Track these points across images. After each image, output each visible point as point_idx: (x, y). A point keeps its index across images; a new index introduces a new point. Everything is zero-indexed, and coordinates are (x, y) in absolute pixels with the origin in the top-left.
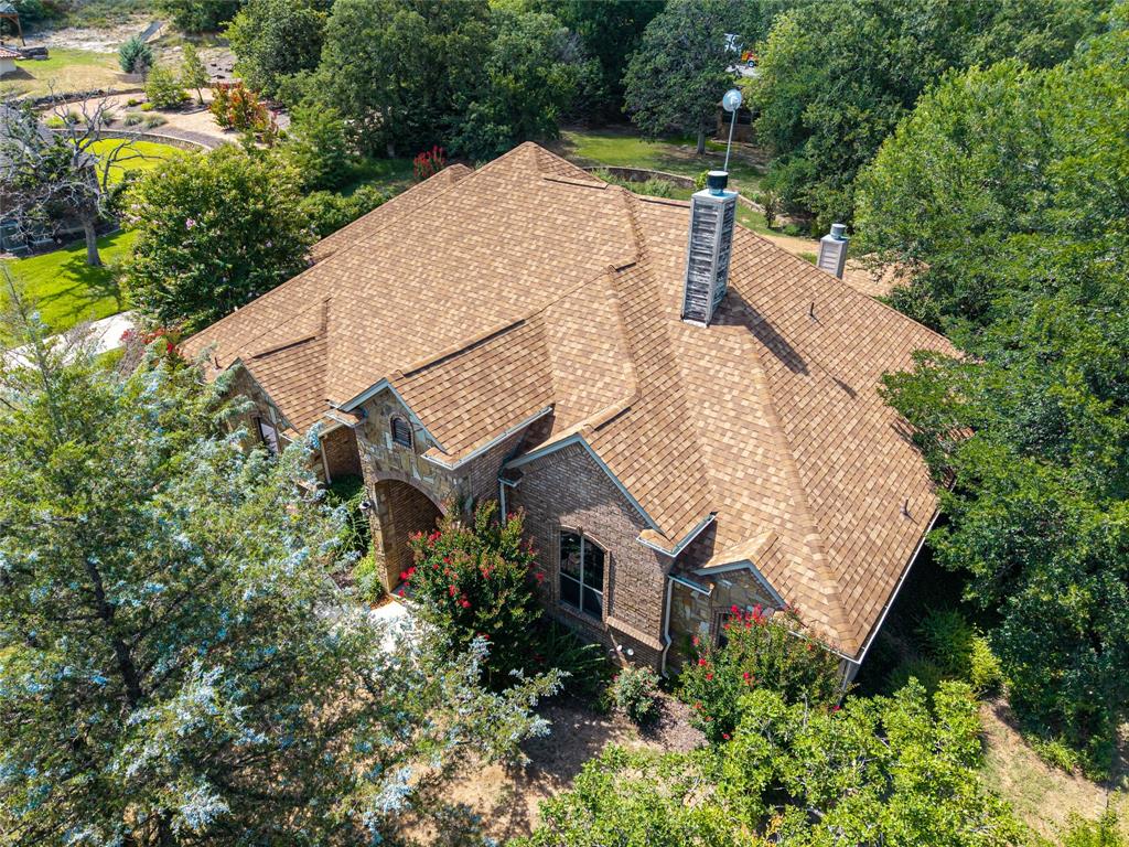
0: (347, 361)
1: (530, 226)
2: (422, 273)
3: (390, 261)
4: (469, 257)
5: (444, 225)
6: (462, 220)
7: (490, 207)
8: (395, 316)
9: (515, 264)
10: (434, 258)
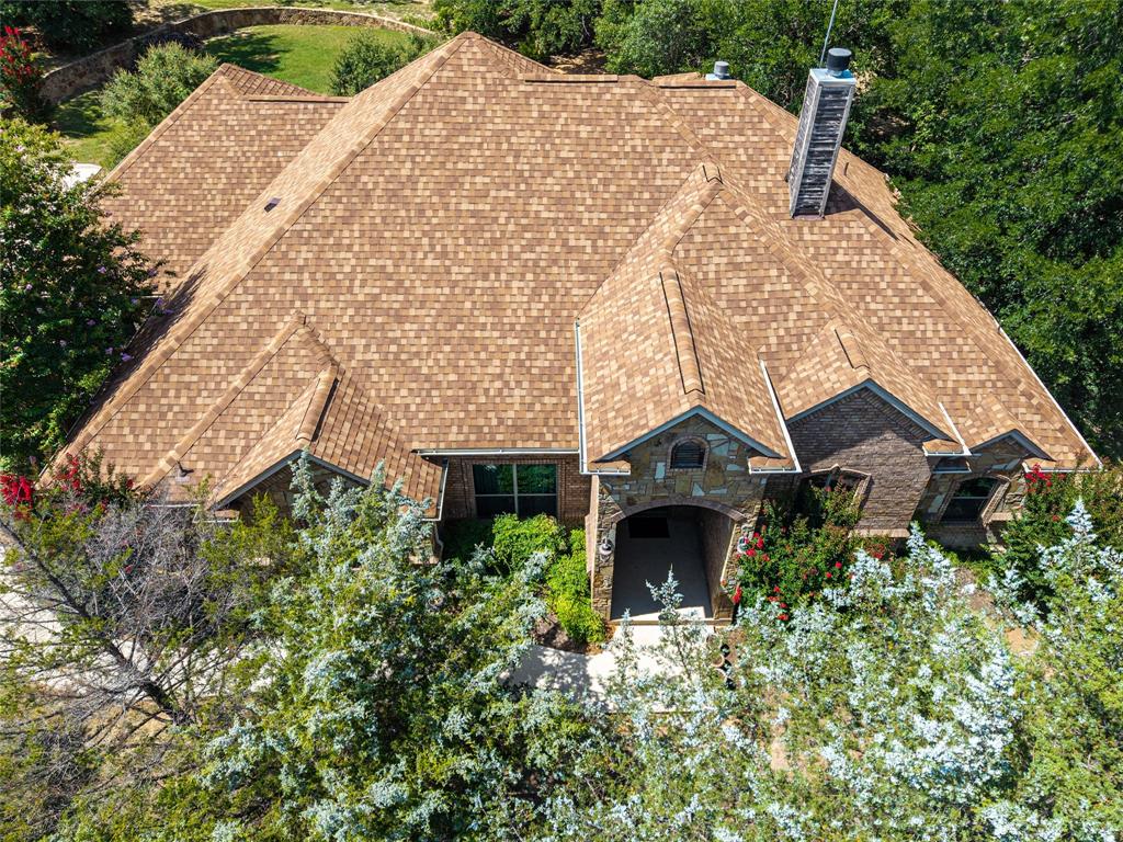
0: (404, 392)
1: (548, 147)
2: (432, 246)
3: (366, 240)
4: (488, 207)
5: (417, 172)
6: (441, 159)
7: (471, 132)
8: (433, 312)
9: (559, 202)
10: (435, 221)
